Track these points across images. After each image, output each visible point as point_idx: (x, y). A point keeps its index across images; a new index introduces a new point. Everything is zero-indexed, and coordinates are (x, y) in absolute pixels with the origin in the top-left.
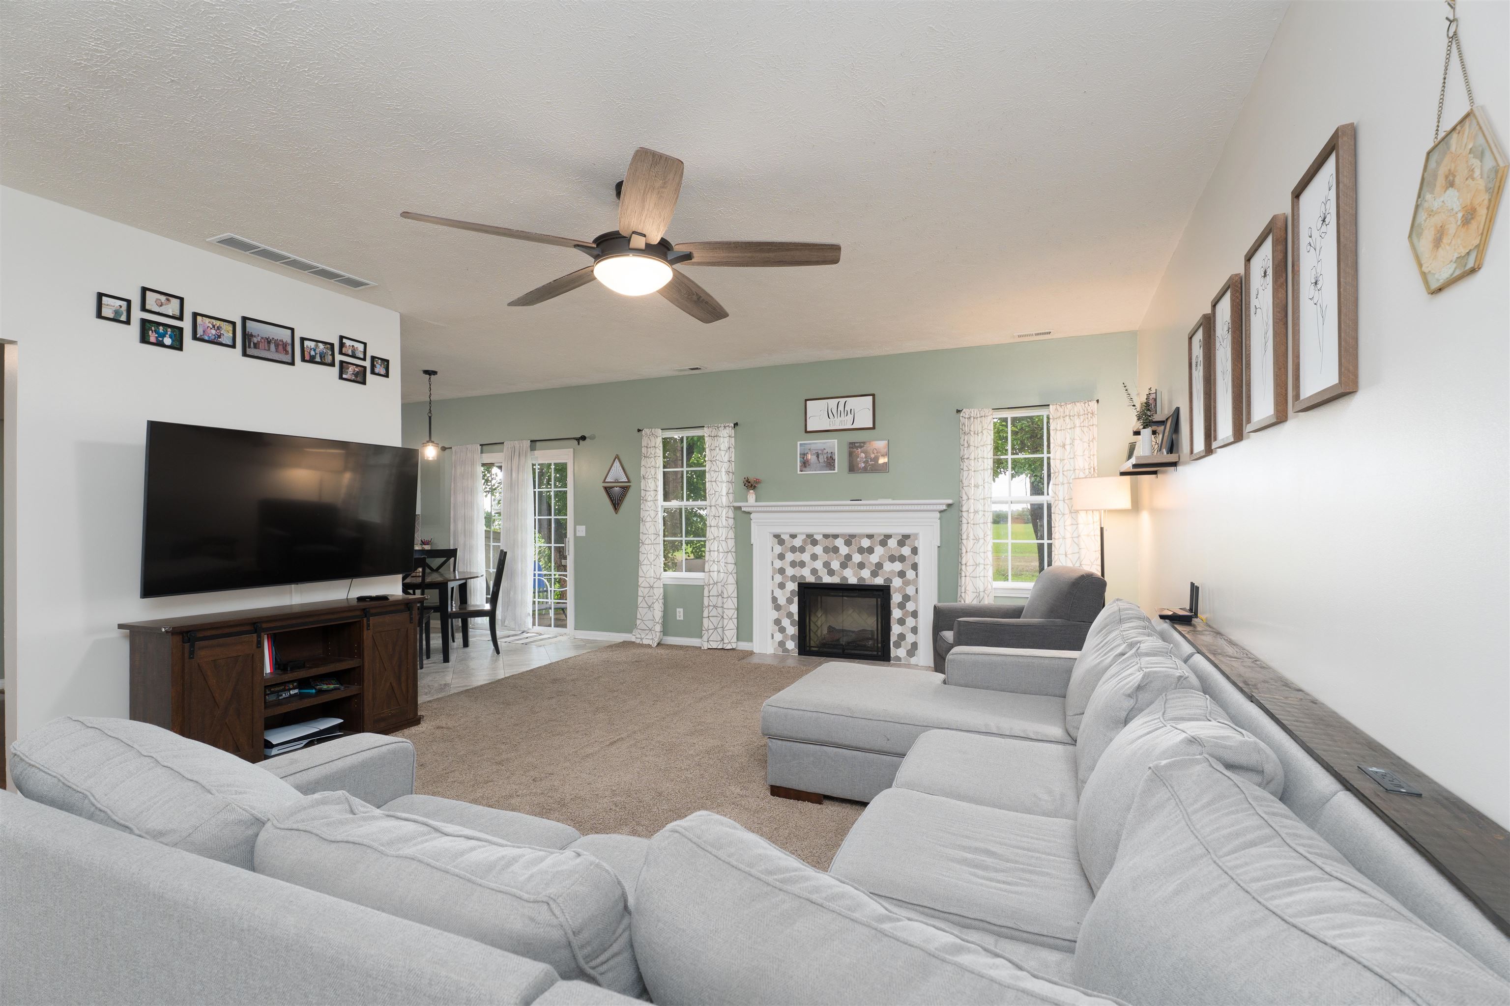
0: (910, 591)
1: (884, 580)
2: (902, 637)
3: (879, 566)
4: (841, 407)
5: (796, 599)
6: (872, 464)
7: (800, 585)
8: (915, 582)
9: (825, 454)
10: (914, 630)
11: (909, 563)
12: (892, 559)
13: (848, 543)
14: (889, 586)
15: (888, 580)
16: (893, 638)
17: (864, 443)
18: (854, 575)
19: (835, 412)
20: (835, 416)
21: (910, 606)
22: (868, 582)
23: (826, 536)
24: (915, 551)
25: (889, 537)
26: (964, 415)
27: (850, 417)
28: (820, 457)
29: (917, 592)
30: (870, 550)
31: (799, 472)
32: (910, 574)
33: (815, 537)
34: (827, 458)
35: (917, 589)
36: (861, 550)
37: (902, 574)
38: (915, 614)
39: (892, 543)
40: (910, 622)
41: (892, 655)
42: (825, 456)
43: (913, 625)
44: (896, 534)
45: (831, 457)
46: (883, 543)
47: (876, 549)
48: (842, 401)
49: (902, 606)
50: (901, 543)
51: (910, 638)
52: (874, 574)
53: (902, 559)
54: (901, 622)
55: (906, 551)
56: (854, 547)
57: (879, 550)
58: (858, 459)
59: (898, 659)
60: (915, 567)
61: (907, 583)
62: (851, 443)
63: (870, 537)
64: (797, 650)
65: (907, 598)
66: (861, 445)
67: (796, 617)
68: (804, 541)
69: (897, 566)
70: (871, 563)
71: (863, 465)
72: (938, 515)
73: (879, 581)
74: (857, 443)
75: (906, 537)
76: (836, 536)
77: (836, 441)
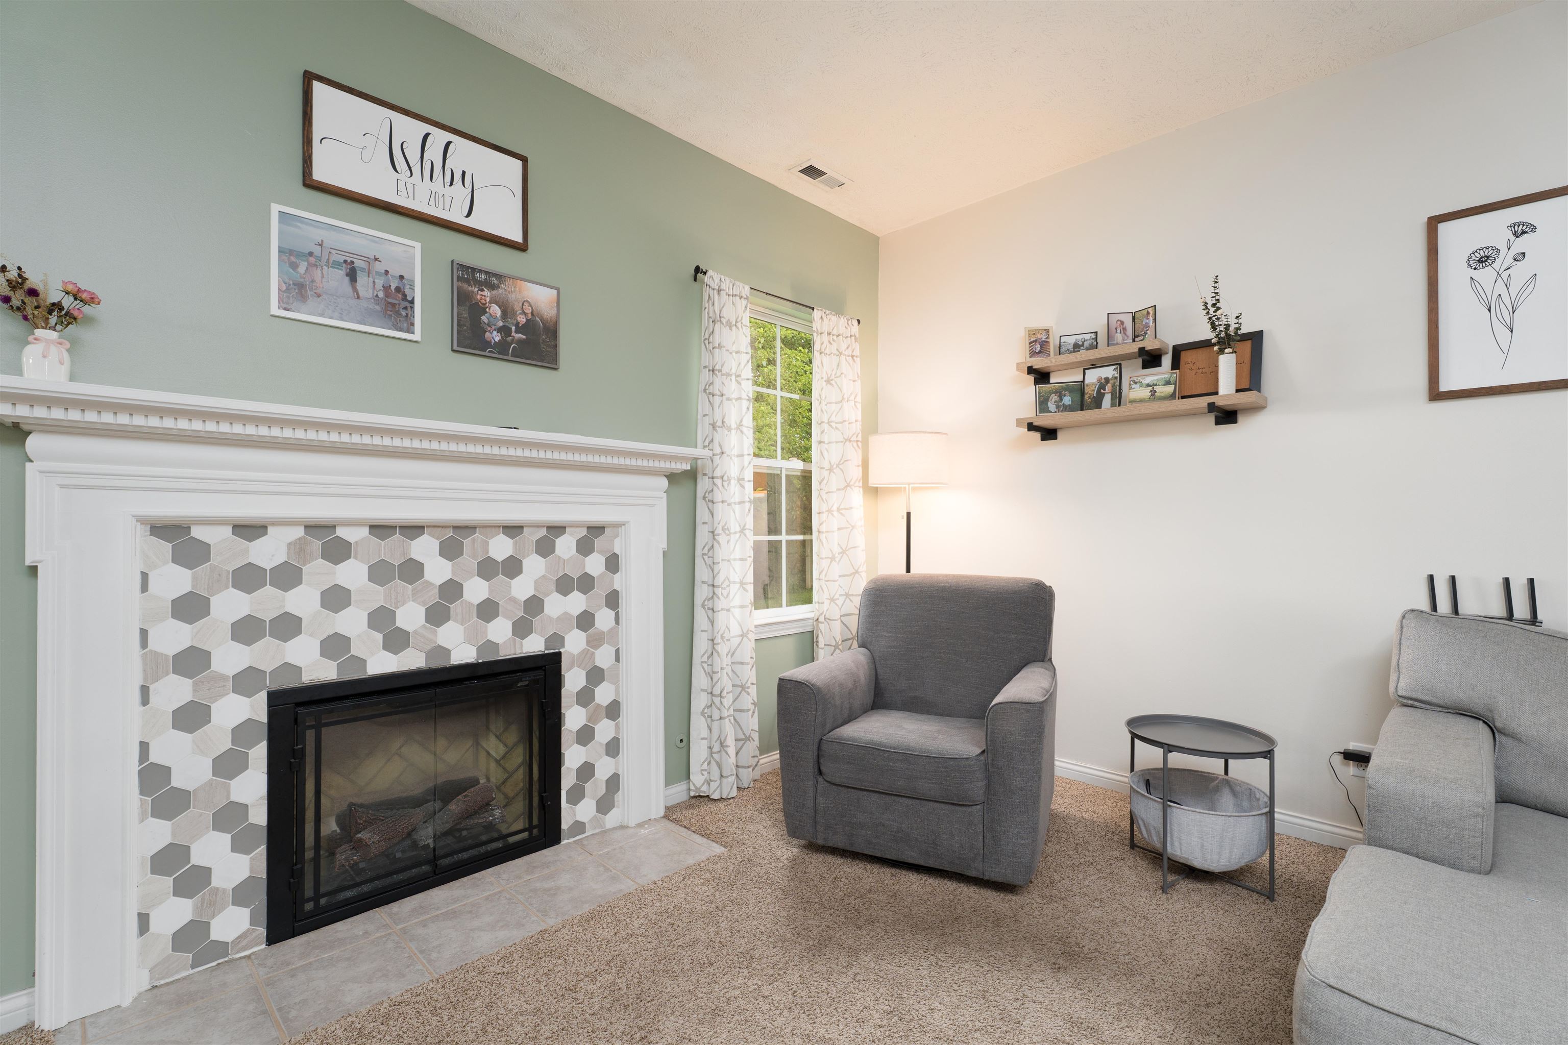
0: (603, 657)
1: (546, 641)
2: (586, 771)
3: (534, 605)
4: (434, 153)
5: (259, 753)
6: (520, 341)
7: (277, 700)
8: (612, 636)
9: (378, 273)
10: (613, 748)
11: (600, 592)
12: (564, 585)
13: (450, 550)
14: (560, 654)
15: (556, 639)
16: (568, 781)
17: (499, 277)
18: (468, 640)
19: (414, 158)
20: (416, 169)
21: (604, 694)
22: (505, 653)
23: (380, 529)
24: (613, 563)
25: (557, 529)
26: (710, 282)
27: (460, 193)
28: (362, 279)
29: (617, 659)
30: (512, 567)
31: (275, 310)
32: (604, 619)
33: (342, 532)
34: (386, 288)
35: (617, 651)
36: (487, 568)
37: (585, 621)
38: (613, 711)
39: (566, 546)
40: (604, 730)
41: (565, 826)
42: (380, 283)
43: (611, 735)
44: (576, 525)
45: (398, 289)
46: (545, 548)
47: (525, 563)
48: (439, 137)
49: (585, 697)
50: (585, 547)
51: (604, 768)
52: (522, 629)
53: (586, 583)
54: (585, 735)
55: (595, 564)
56: (469, 560)
57: (534, 566)
58: (484, 318)
59: (579, 827)
60: (613, 600)
61: (595, 642)
62: (462, 267)
63: (513, 530)
64: (262, 931)
65: (596, 676)
66: (493, 280)
67: (259, 816)
68: (298, 547)
69: (576, 603)
70: (513, 600)
71: (497, 337)
72: (665, 482)
73: (534, 645)
74: (480, 271)
75: (596, 530)
76: (414, 530)
77: (418, 245)
